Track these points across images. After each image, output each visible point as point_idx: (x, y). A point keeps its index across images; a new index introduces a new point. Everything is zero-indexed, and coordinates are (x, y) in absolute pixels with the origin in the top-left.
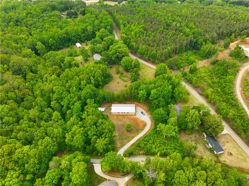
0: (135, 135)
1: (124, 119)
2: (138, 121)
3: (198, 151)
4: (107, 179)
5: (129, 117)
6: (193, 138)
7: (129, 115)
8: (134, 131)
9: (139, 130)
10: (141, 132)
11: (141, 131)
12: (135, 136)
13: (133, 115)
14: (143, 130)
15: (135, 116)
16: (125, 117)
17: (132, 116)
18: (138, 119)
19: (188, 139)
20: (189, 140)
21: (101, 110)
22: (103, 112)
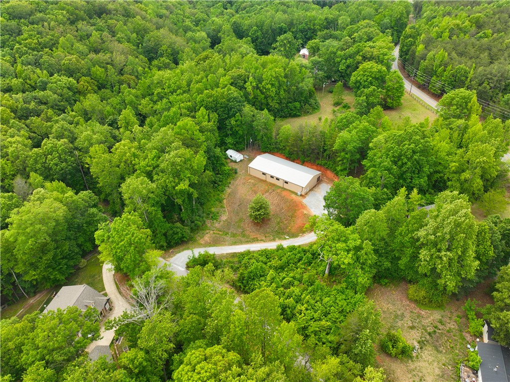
0: (264, 238)
1: (267, 194)
2: (300, 211)
3: (410, 371)
4: (105, 290)
5: (284, 193)
6: (426, 322)
7: (287, 190)
8: (268, 230)
9: (284, 233)
10: (285, 239)
11: (288, 237)
12: (261, 240)
13: (296, 194)
14: (294, 235)
15: (300, 198)
16: (274, 191)
17: (293, 196)
18: (304, 207)
19: (407, 315)
20: (405, 319)
21: (231, 156)
22: (235, 162)
